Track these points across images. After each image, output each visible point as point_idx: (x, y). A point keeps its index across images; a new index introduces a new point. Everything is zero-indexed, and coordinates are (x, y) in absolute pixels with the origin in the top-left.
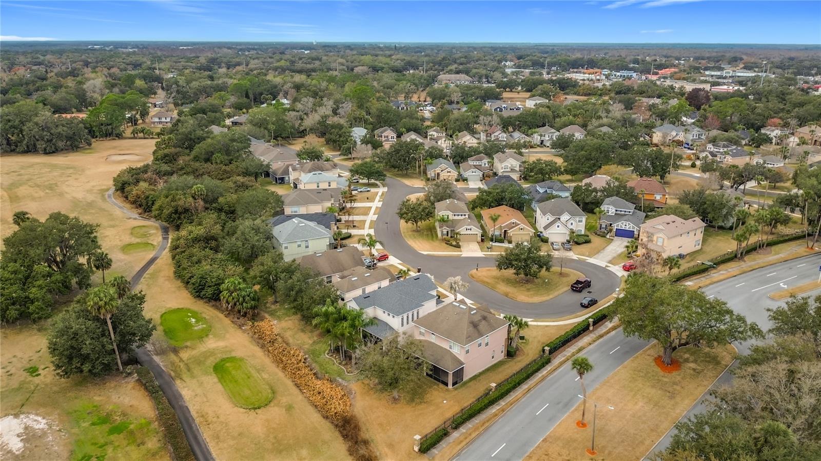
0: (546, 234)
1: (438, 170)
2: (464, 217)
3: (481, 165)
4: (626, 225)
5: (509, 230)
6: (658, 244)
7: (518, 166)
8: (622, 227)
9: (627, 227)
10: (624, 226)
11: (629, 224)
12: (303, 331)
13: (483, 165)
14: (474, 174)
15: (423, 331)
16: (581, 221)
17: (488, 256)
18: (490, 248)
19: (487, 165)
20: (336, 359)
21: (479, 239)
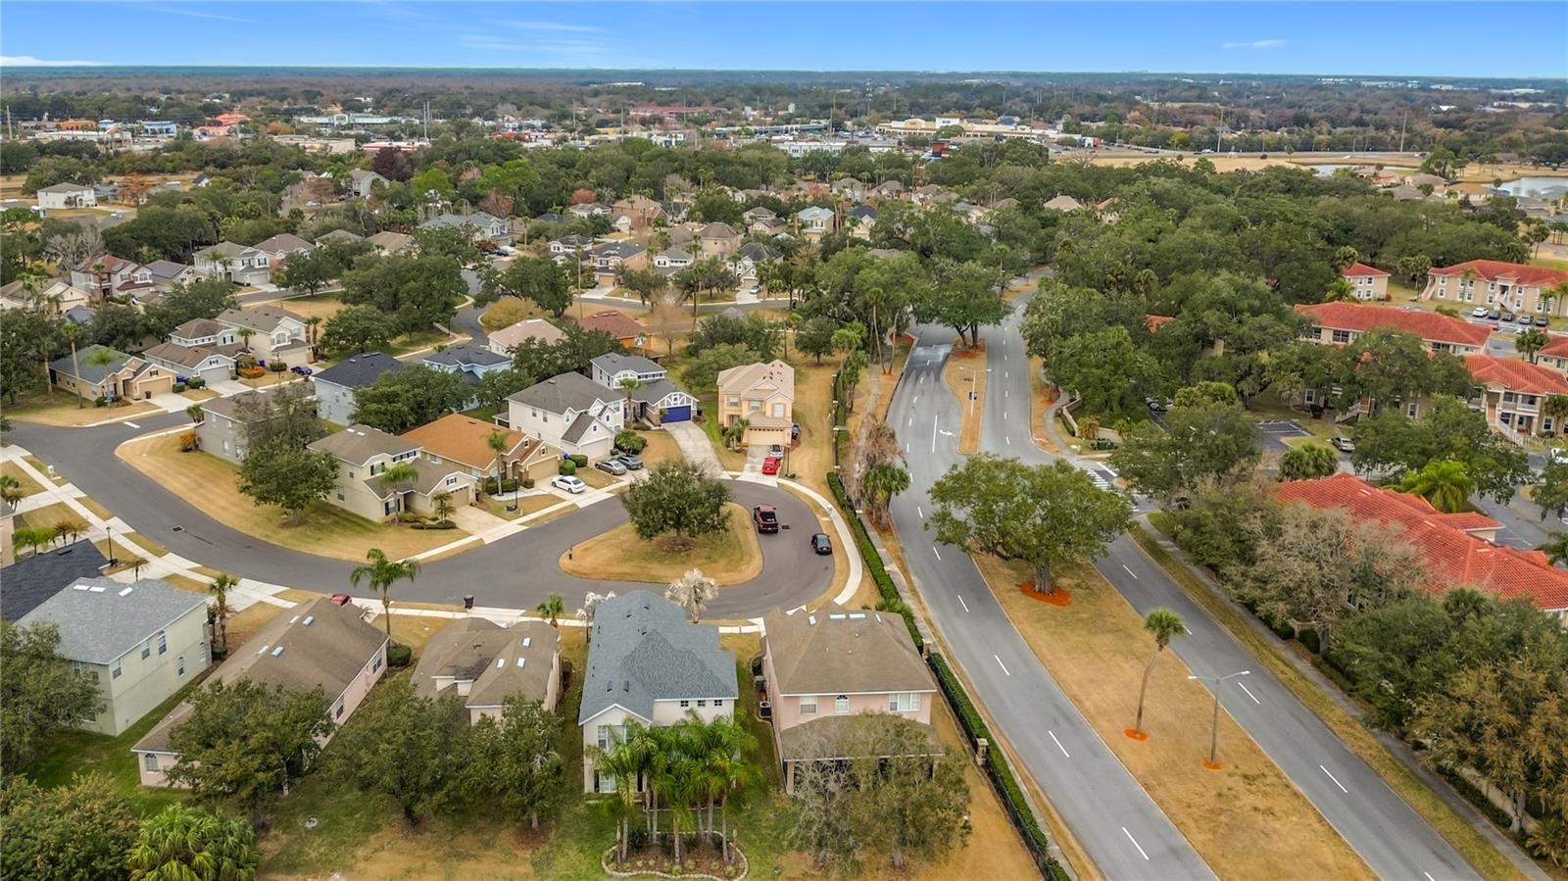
0: (574, 450)
1: (124, 374)
2: (412, 458)
3: (214, 344)
4: (676, 399)
5: (522, 459)
6: (776, 415)
7: (303, 330)
8: (669, 404)
9: (679, 401)
10: (672, 402)
11: (681, 396)
12: (461, 857)
13: (220, 343)
14: (214, 366)
15: (811, 702)
16: (618, 409)
17: (533, 525)
18: (513, 509)
19: (229, 342)
20: (650, 868)
21: (472, 497)
